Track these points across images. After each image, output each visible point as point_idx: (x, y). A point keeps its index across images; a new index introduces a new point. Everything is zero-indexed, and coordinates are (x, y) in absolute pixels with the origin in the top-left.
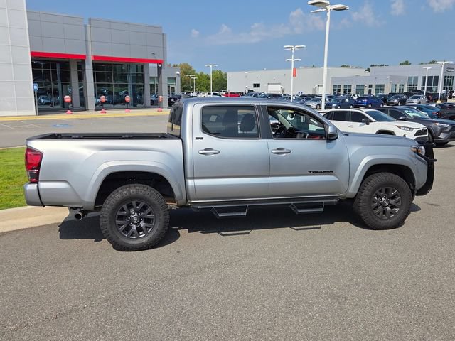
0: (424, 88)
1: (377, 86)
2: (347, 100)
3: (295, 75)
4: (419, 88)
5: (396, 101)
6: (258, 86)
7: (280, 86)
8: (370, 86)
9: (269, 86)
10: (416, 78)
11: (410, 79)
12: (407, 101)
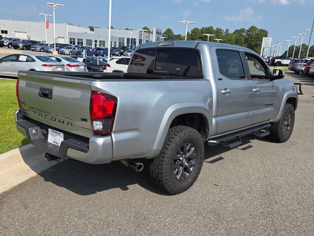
0: (129, 46)
1: (100, 41)
2: (91, 50)
3: (47, 27)
4: (125, 45)
5: (117, 53)
6: (6, 32)
7: (26, 34)
8: (96, 41)
9: (16, 33)
10: (123, 39)
11: (120, 38)
12: (124, 53)
